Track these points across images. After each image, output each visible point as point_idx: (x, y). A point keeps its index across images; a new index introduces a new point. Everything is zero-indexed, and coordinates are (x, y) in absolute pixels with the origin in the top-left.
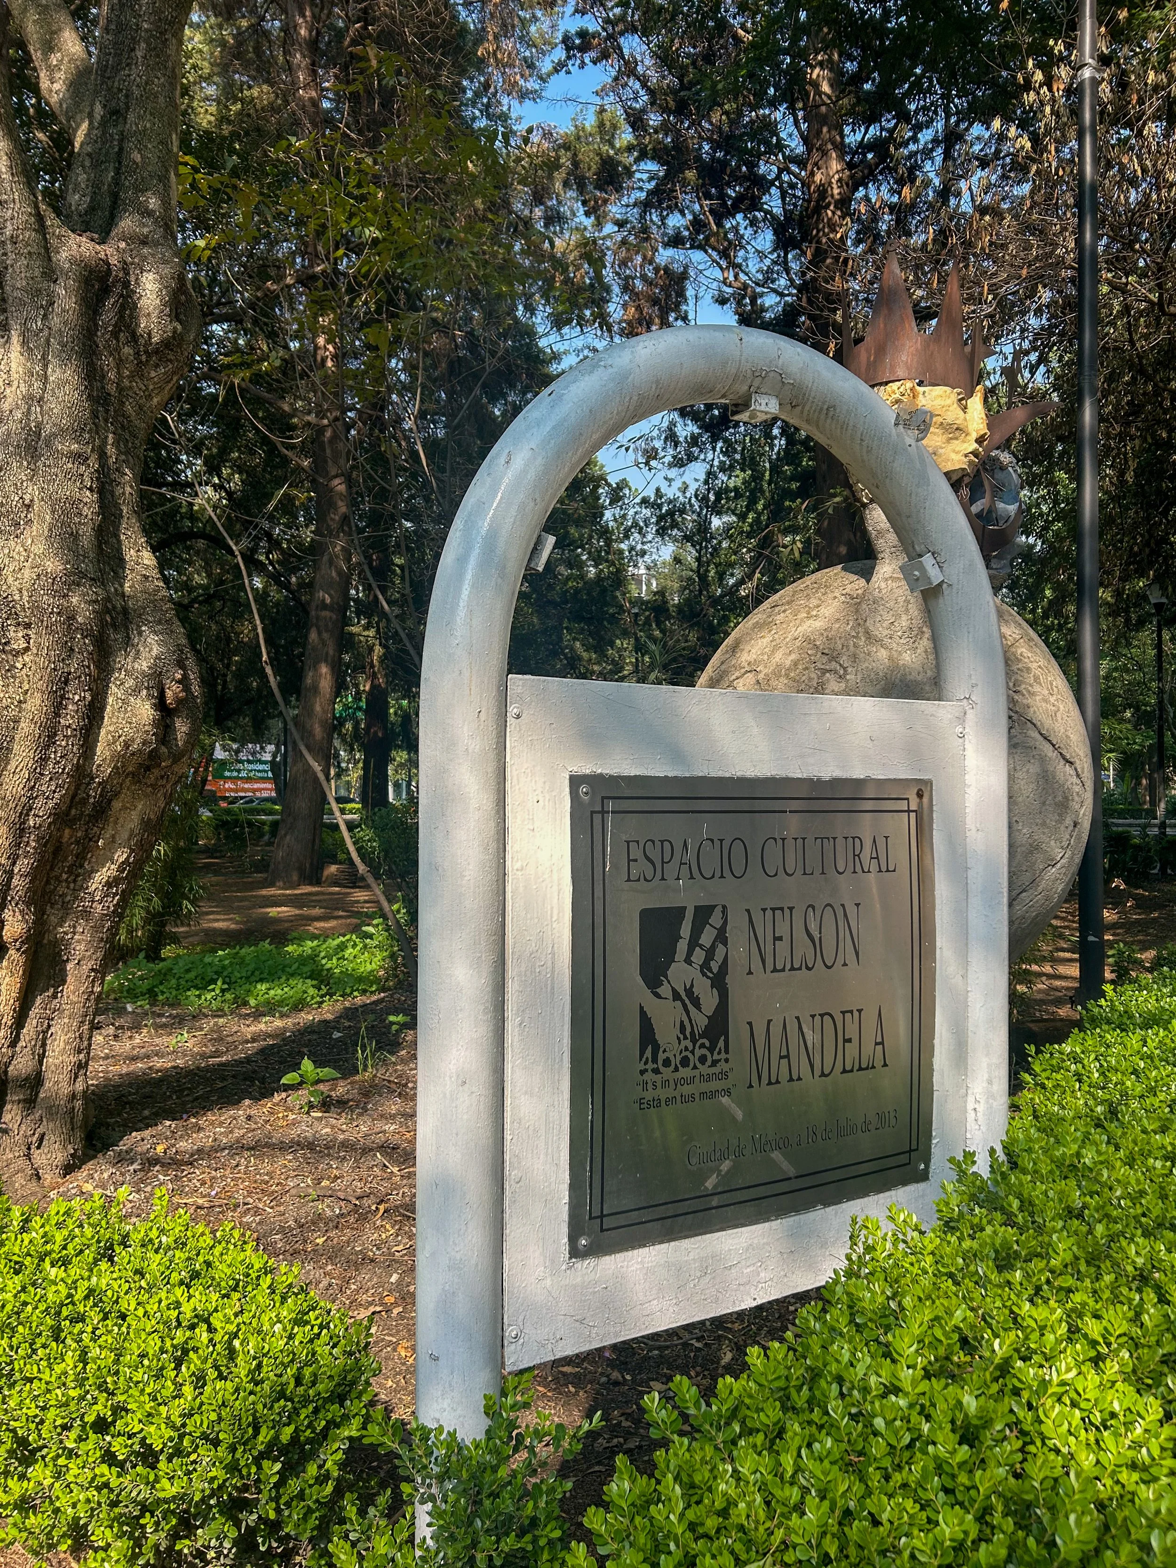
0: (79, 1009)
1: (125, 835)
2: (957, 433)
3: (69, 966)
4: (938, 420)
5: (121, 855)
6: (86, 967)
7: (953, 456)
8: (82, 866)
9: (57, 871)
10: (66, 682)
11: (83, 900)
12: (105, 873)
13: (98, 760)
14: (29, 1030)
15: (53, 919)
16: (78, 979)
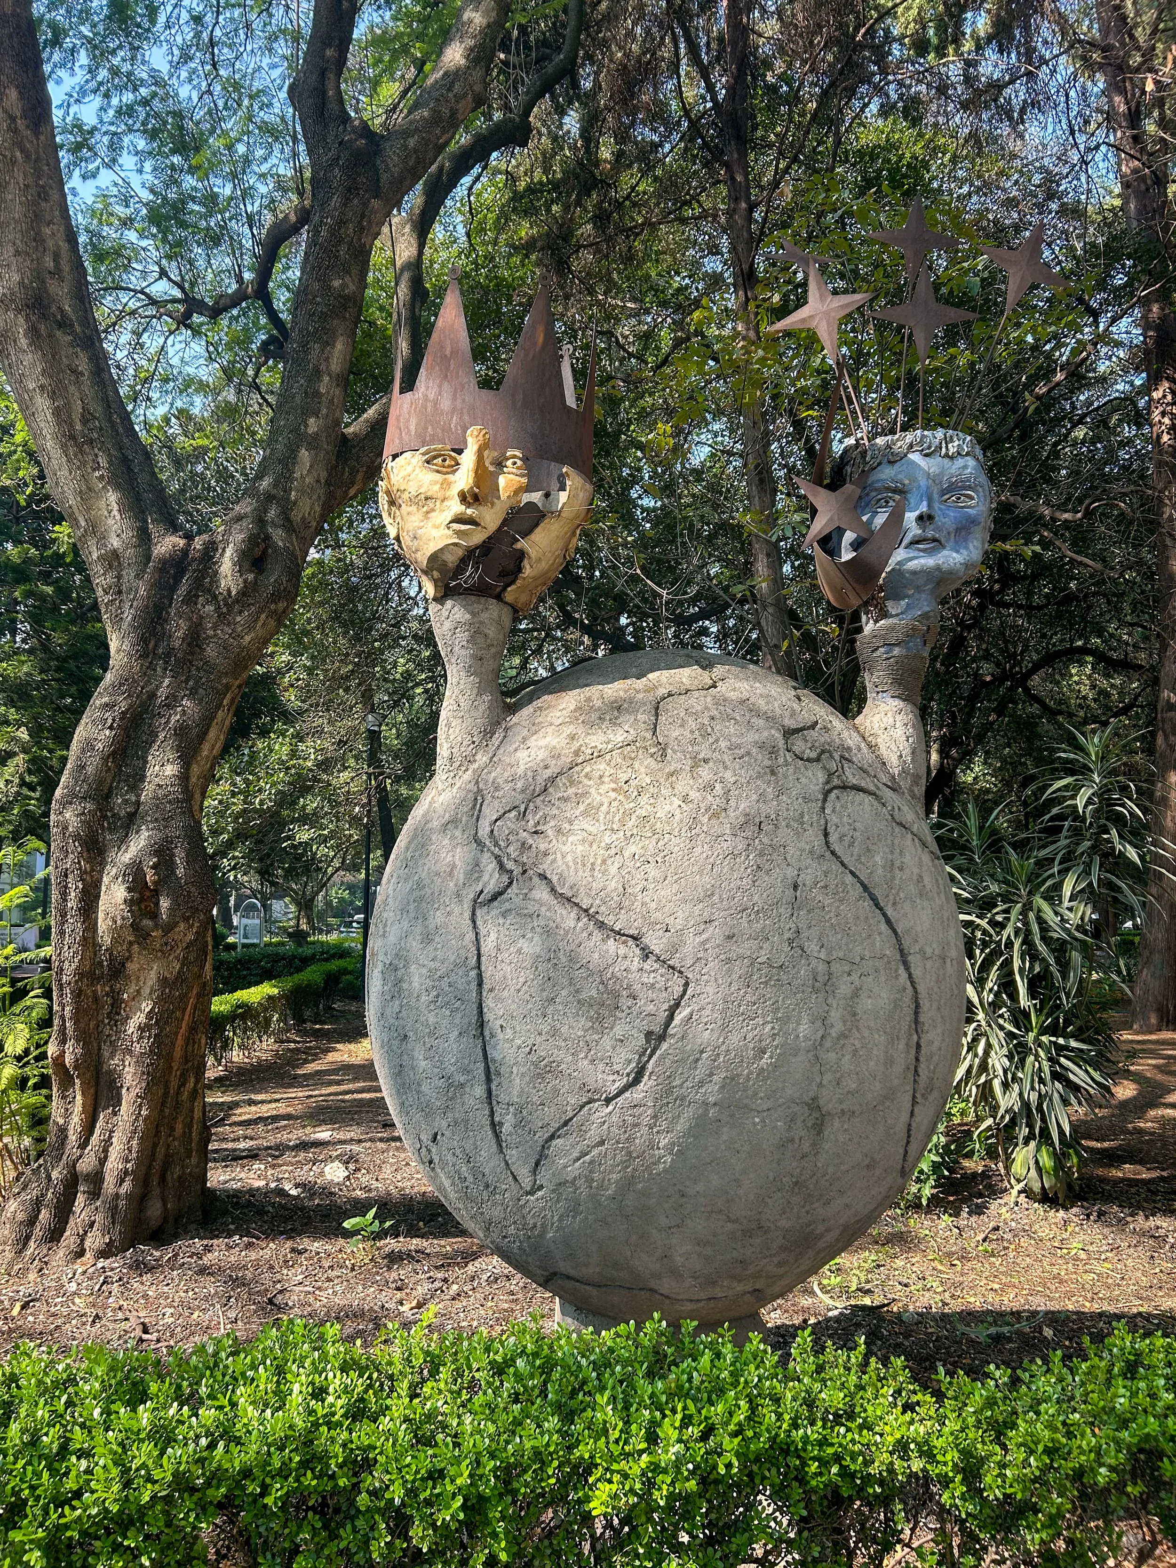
0: (129, 1127)
1: (148, 991)
2: (431, 503)
3: (124, 1091)
4: (406, 496)
5: (147, 1006)
6: (133, 1094)
7: (435, 533)
8: (119, 1014)
9: (100, 1018)
10: (66, 876)
11: (124, 1040)
12: (137, 1019)
13: (100, 932)
14: (95, 1139)
15: (106, 1054)
16: (128, 1103)
